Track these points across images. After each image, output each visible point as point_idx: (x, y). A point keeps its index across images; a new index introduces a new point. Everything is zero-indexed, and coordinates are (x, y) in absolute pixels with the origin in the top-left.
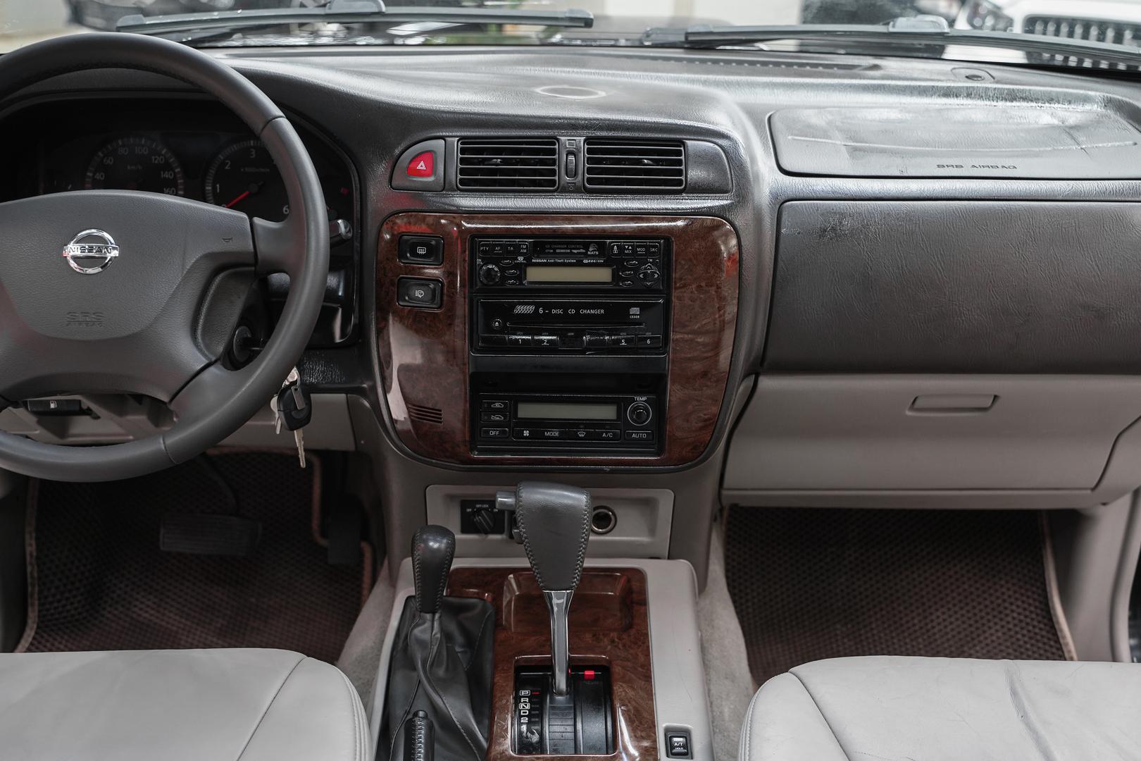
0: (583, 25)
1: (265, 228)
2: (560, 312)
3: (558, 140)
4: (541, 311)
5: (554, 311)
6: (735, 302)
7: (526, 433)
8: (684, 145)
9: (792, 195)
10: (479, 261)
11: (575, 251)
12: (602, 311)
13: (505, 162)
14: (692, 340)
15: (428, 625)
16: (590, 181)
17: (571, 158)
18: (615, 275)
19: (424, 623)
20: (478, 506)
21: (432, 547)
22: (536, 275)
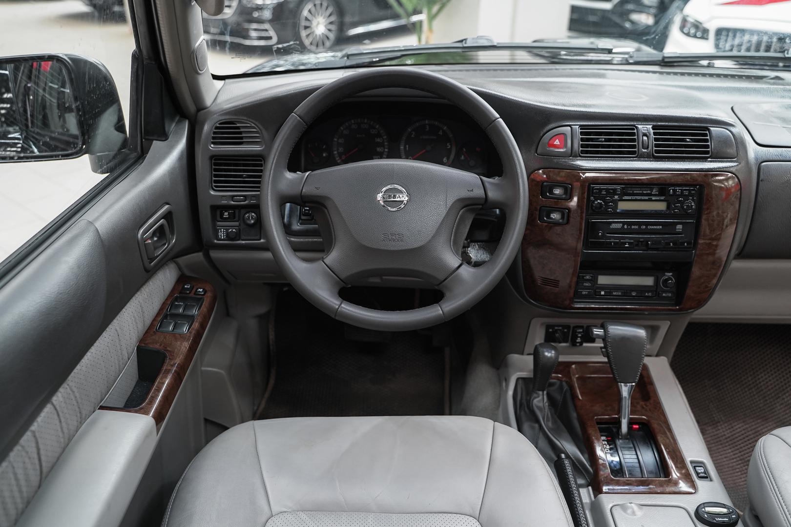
0: (607, 52)
1: (489, 183)
2: (636, 227)
3: (637, 127)
4: (626, 227)
5: (633, 227)
6: (736, 221)
7: (603, 293)
8: (709, 130)
9: (766, 159)
10: (592, 198)
11: (645, 192)
12: (661, 227)
13: (606, 140)
14: (710, 243)
15: (541, 397)
16: (657, 152)
17: (645, 138)
18: (668, 207)
19: (538, 397)
20: (556, 328)
21: (547, 356)
22: (623, 206)
